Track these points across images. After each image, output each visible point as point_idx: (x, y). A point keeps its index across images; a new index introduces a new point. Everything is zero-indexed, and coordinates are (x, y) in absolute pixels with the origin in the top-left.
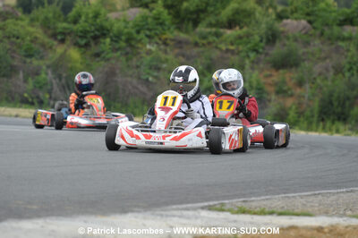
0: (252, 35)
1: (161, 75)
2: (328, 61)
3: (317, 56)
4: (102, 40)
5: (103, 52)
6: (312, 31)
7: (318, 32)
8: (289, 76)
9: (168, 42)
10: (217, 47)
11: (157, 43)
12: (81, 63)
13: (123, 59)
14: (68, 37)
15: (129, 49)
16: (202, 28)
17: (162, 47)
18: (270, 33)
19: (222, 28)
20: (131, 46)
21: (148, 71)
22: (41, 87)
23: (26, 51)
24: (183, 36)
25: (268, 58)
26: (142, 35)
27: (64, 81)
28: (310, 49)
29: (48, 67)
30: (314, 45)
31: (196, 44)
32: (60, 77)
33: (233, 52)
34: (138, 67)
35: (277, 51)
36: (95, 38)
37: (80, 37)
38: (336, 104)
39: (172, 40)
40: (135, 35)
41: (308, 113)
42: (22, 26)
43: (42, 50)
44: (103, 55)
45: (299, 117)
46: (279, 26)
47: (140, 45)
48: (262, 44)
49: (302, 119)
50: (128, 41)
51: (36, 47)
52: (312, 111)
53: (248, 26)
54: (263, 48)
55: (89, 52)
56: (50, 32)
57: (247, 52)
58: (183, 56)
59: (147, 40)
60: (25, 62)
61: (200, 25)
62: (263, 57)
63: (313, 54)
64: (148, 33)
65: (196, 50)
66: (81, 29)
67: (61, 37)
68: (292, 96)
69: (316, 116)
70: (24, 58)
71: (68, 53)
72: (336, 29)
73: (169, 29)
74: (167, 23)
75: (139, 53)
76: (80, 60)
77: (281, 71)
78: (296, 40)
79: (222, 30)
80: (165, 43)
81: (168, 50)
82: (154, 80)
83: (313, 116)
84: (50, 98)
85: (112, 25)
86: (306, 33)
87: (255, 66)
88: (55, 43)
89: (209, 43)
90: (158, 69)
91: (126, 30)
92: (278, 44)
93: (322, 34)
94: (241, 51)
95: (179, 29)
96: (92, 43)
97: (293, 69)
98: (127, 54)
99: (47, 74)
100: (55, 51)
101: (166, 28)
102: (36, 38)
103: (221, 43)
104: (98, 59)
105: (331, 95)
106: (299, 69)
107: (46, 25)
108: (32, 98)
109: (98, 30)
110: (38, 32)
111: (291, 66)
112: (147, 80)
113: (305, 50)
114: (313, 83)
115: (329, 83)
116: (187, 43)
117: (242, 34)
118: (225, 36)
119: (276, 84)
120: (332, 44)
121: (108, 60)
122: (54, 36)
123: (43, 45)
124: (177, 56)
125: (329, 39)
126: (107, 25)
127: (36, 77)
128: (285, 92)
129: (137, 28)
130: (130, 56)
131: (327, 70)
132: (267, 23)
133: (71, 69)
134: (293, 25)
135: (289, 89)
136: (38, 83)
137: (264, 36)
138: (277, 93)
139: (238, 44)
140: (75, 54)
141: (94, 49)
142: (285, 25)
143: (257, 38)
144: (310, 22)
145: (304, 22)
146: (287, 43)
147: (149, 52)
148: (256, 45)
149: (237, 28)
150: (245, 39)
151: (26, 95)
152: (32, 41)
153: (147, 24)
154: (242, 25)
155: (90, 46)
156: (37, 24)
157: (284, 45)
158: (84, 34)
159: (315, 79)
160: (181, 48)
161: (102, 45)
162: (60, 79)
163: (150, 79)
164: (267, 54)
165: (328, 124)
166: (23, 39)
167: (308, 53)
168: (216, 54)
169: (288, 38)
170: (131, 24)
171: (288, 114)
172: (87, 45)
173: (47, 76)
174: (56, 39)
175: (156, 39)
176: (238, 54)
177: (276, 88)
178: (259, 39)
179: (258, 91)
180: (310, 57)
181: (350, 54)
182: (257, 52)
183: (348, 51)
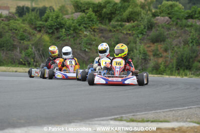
0: (140, 25)
1: (92, 47)
2: (180, 38)
3: (174, 35)
4: (60, 30)
5: (61, 36)
6: (172, 23)
7: (175, 23)
8: (160, 47)
9: (96, 30)
10: (121, 32)
11: (90, 31)
12: (50, 43)
13: (72, 40)
14: (43, 29)
15: (75, 35)
16: (113, 23)
17: (93, 33)
18: (149, 24)
19: (124, 22)
20: (76, 32)
21: (85, 46)
22: (29, 56)
23: (21, 37)
24: (103, 27)
25: (148, 37)
26: (82, 27)
27: (41, 52)
28: (171, 32)
29: (33, 45)
30: (173, 30)
31: (110, 31)
32: (39, 50)
33: (130, 35)
34: (80, 44)
35: (153, 33)
36: (57, 29)
37: (49, 28)
38: (185, 60)
39: (98, 29)
40: (78, 27)
41: (170, 66)
42: (19, 24)
43: (29, 36)
44: (61, 38)
45: (166, 68)
46: (154, 20)
47: (80, 32)
48: (146, 30)
49: (167, 69)
50: (74, 30)
51: (26, 34)
52: (172, 65)
53: (137, 21)
54: (146, 32)
55: (54, 37)
56: (33, 26)
57: (137, 34)
58: (104, 37)
59: (84, 29)
60: (20, 43)
61: (112, 21)
62: (146, 36)
64: (85, 25)
65: (110, 34)
66: (49, 24)
67: (39, 29)
68: (162, 57)
69: (175, 67)
70: (20, 41)
71: (43, 37)
72: (184, 21)
73: (96, 23)
74: (95, 20)
75: (81, 36)
76: (49, 41)
77: (156, 44)
78: (163, 27)
79: (124, 23)
80: (94, 31)
81: (96, 34)
82: (89, 51)
83: (173, 67)
84: (34, 61)
85: (66, 22)
86: (168, 24)
87: (142, 41)
88: (36, 32)
89: (117, 30)
90: (90, 44)
91: (73, 25)
92: (154, 30)
93: (177, 24)
94: (134, 34)
95: (101, 23)
96: (55, 32)
97: (162, 43)
98: (74, 37)
99: (32, 49)
100: (36, 36)
101: (94, 23)
102: (26, 30)
103: (123, 30)
104: (59, 40)
105: (182, 56)
106: (165, 43)
107: (31, 23)
108: (25, 62)
109: (58, 25)
110: (26, 26)
111: (161, 41)
112: (85, 50)
113: (168, 33)
114: (173, 50)
115: (181, 50)
116: (106, 30)
117: (134, 25)
118: (126, 26)
119: (153, 51)
120: (182, 29)
121: (64, 40)
122: (35, 28)
123: (30, 34)
124: (100, 37)
125: (181, 26)
126: (63, 22)
127: (26, 50)
128: (158, 55)
129: (79, 23)
130: (76, 38)
131: (180, 43)
132: (147, 19)
133: (45, 46)
134: (162, 19)
135: (160, 54)
136: (27, 54)
137: (146, 26)
138: (154, 55)
139: (133, 30)
140: (46, 38)
141: (56, 35)
142: (157, 20)
143: (142, 27)
144: (170, 18)
145: (167, 18)
146: (159, 29)
147: (85, 36)
148: (142, 31)
149: (132, 21)
150: (136, 27)
151: (21, 60)
152: (24, 32)
153: (84, 21)
154: (134, 20)
155: (54, 33)
156: (26, 22)
158: (51, 27)
159: (174, 48)
160: (102, 33)
161: (61, 33)
162: (39, 52)
163: (87, 50)
164: (148, 35)
165: (181, 71)
166: (19, 30)
167: (169, 34)
168: (121, 36)
169: (159, 27)
170: (76, 21)
171: (160, 67)
172: (53, 33)
173: (32, 50)
174: (36, 30)
175: (89, 29)
176: (132, 35)
177: (154, 53)
178: (143, 27)
179: (144, 55)
180: (171, 36)
181: (192, 34)
182: (143, 34)
183: (191, 32)
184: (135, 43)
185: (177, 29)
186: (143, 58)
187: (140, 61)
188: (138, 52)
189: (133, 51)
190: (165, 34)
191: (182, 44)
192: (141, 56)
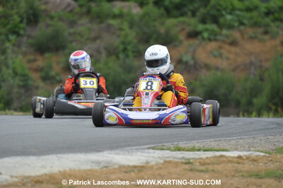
0: (11, 16)
2: (98, 41)
3: (86, 36)
6: (78, 9)
7: (84, 9)
8: (56, 60)
18: (31, 12)
25: (30, 40)
28: (80, 29)
30: (82, 25)
35: (40, 31)
46: (40, 5)
48: (22, 25)
53: (4, 6)
54: (24, 29)
57: (7, 35)
62: (25, 39)
63: (81, 35)
68: (60, 82)
72: (106, 6)
77: (47, 55)
78: (60, 19)
86: (71, 11)
87: (17, 49)
92: (41, 25)
93: (89, 12)
97: (60, 52)
106: (67, 51)
111: (58, 49)
113: (72, 30)
115: (102, 66)
119: (42, 70)
120: (101, 22)
125: (99, 17)
128: (53, 78)
131: (99, 52)
135: (57, 75)
137: (25, 15)
138: (45, 79)
142: (47, 3)
143: (17, 19)
148: (16, 26)
157: (48, 26)
164: (29, 36)
167: (75, 33)
169: (52, 18)
177: (43, 74)
178: (19, 19)
179: (23, 78)
180: (78, 37)
181: (123, 33)
182: (18, 34)
183: (121, 29)
184: (4, 52)
185: (91, 22)
186: (21, 83)
188: (11, 71)
190: (66, 34)
191: (104, 55)
192: (17, 81)
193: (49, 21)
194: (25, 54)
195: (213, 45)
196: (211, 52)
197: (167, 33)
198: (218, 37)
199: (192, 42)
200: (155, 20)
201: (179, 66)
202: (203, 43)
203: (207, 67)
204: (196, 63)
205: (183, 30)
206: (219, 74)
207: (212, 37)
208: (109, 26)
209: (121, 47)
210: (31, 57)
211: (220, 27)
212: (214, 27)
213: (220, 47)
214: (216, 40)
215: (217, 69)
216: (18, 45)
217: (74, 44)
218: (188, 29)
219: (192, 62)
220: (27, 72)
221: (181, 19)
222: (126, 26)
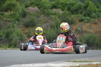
0: (16, 14)
2: (47, 23)
3: (43, 21)
6: (40, 12)
7: (42, 12)
10: (2, 20)
18: (23, 13)
25: (23, 23)
28: (41, 19)
30: (42, 17)
33: (9, 21)
35: (27, 20)
46: (26, 10)
48: (20, 18)
53: (14, 11)
54: (21, 19)
57: (15, 21)
62: (21, 22)
72: (50, 10)
77: (29, 28)
78: (34, 15)
79: (3, 13)
86: (38, 12)
92: (27, 17)
93: (44, 13)
94: (12, 21)
103: (4, 17)
105: (50, 37)
111: (33, 26)
113: (38, 19)
115: (49, 32)
119: (27, 33)
120: (48, 16)
125: (47, 14)
132: (22, 9)
134: (32, 9)
137: (21, 14)
139: (11, 18)
142: (29, 9)
143: (18, 15)
144: (39, 8)
145: (36, 8)
148: (18, 18)
149: (9, 11)
150: (13, 16)
154: (11, 10)
157: (29, 18)
164: (23, 21)
168: (2, 22)
169: (31, 15)
176: (11, 22)
177: (28, 35)
179: (20, 36)
180: (40, 22)
181: (56, 20)
182: (19, 21)
183: (55, 19)
184: (14, 27)
185: (45, 16)
186: (20, 38)
187: (18, 41)
188: (16, 34)
189: (12, 33)
190: (36, 20)
191: (49, 28)
192: (18, 37)
193: (30, 16)
194: (21, 28)
195: (88, 24)
196: (88, 27)
197: (72, 20)
198: (90, 21)
199: (81, 23)
200: (67, 15)
201: (76, 32)
202: (85, 24)
203: (86, 32)
204: (82, 31)
205: (77, 19)
206: (90, 34)
207: (88, 21)
208: (51, 18)
209: (56, 25)
210: (23, 29)
211: (91, 18)
212: (88, 18)
213: (91, 25)
214: (89, 22)
215: (90, 33)
216: (19, 25)
217: (39, 24)
218: (79, 19)
219: (81, 30)
220: (22, 34)
221: (77, 15)
222: (57, 17)
